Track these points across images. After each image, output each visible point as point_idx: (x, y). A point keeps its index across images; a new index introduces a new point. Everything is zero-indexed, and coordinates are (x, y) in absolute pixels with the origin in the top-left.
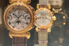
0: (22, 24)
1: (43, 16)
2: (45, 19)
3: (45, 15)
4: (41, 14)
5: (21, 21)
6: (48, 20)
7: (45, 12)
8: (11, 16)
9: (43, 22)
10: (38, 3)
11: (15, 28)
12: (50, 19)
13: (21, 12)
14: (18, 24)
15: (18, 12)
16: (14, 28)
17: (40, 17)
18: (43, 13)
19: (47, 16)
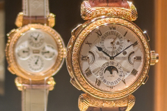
0: (120, 73)
1: (36, 46)
2: (40, 55)
3: (42, 43)
4: (31, 42)
5: (117, 68)
6: (51, 57)
7: (40, 35)
8: (93, 54)
9: (36, 63)
10: (21, 11)
11: (102, 84)
12: (54, 54)
13: (118, 43)
14: (111, 73)
15: (112, 43)
16: (99, 85)
17: (28, 49)
18: (36, 39)
19: (45, 45)
